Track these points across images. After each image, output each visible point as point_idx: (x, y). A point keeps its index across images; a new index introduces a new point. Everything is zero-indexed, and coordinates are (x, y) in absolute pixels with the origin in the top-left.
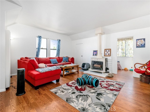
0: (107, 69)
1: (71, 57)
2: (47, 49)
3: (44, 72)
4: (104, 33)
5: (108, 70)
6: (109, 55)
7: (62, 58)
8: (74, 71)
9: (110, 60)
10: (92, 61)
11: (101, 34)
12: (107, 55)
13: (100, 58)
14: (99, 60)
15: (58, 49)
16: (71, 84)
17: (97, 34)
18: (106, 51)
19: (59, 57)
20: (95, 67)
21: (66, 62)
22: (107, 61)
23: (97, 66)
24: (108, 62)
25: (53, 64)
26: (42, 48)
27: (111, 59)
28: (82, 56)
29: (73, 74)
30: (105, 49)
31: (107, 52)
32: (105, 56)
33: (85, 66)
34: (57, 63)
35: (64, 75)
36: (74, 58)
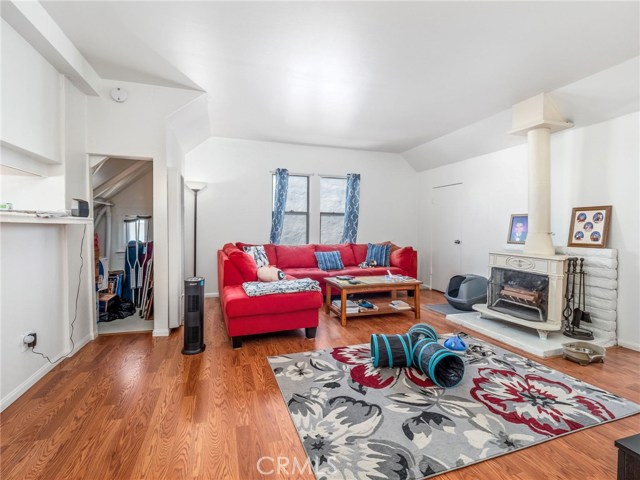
0: (578, 320)
1: (402, 245)
2: (307, 214)
4: (568, 121)
5: (589, 321)
6: (600, 242)
7: (365, 248)
8: (400, 305)
9: (602, 266)
10: (495, 270)
11: (549, 128)
12: (587, 239)
13: (541, 256)
14: (525, 268)
15: (351, 213)
16: (351, 353)
17: (524, 133)
18: (582, 219)
19: (352, 246)
20: (507, 297)
21: (377, 266)
22: (582, 272)
23: (518, 296)
24: (590, 281)
25: (323, 270)
26: (292, 213)
27: (610, 263)
29: (388, 319)
30: (576, 210)
31: (589, 223)
32: (571, 245)
33: (463, 288)
34: (337, 269)
35: (344, 318)
36: (414, 249)
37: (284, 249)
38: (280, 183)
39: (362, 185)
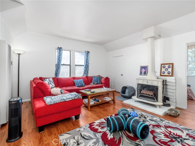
0: (166, 99)
1: (105, 76)
2: (70, 65)
3: (52, 103)
4: (160, 36)
5: (169, 100)
6: (170, 75)
7: (92, 78)
8: (108, 99)
9: (172, 82)
10: (138, 84)
11: (154, 38)
12: (166, 74)
13: (152, 79)
14: (150, 83)
15: (86, 65)
18: (164, 67)
19: (87, 77)
20: (144, 94)
21: (97, 84)
22: (166, 85)
23: (148, 93)
24: (168, 87)
25: (77, 87)
26: (64, 65)
27: (174, 81)
28: (122, 75)
29: (105, 105)
30: (162, 64)
31: (167, 69)
32: (161, 75)
33: (127, 91)
34: (82, 86)
35: (89, 107)
36: (109, 78)
37: (61, 79)
38: (59, 53)
39: (90, 55)
